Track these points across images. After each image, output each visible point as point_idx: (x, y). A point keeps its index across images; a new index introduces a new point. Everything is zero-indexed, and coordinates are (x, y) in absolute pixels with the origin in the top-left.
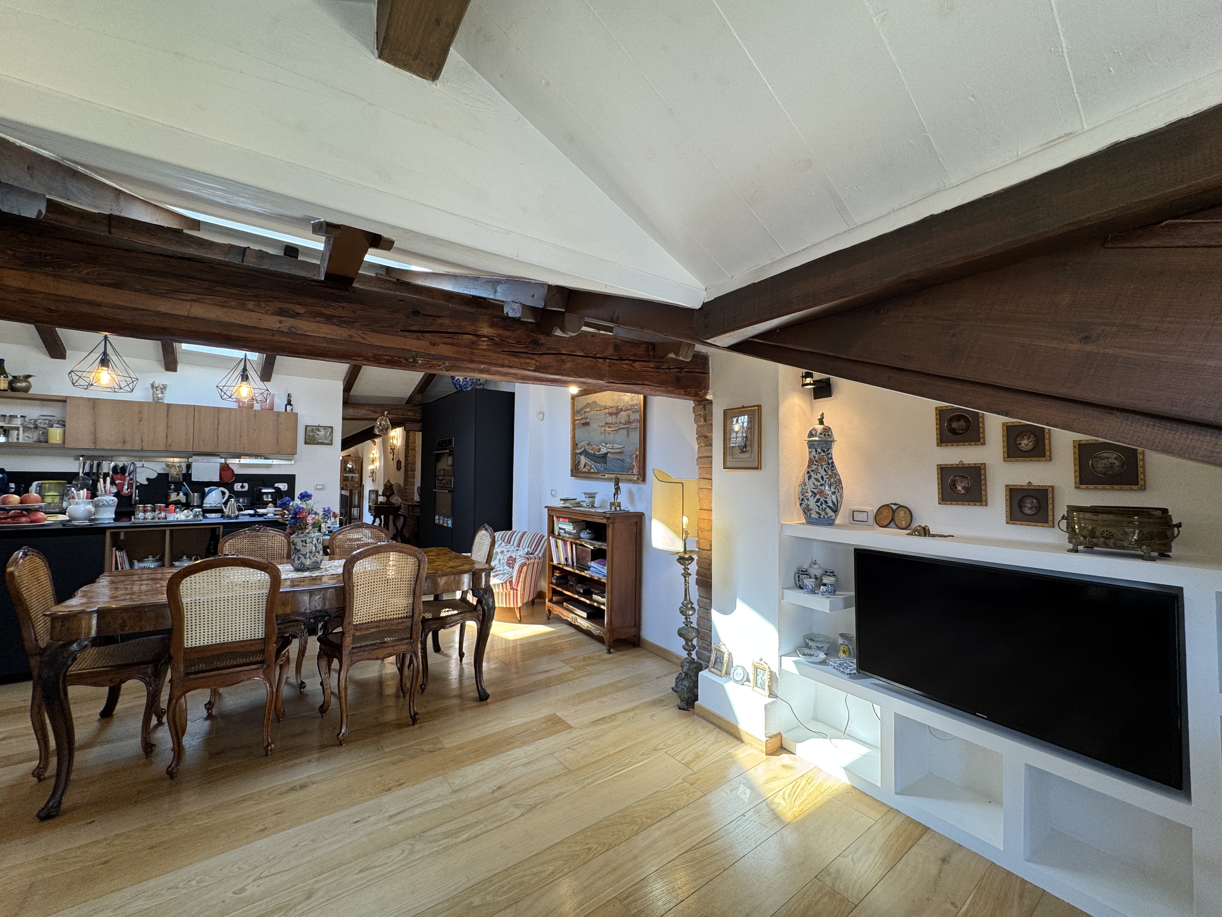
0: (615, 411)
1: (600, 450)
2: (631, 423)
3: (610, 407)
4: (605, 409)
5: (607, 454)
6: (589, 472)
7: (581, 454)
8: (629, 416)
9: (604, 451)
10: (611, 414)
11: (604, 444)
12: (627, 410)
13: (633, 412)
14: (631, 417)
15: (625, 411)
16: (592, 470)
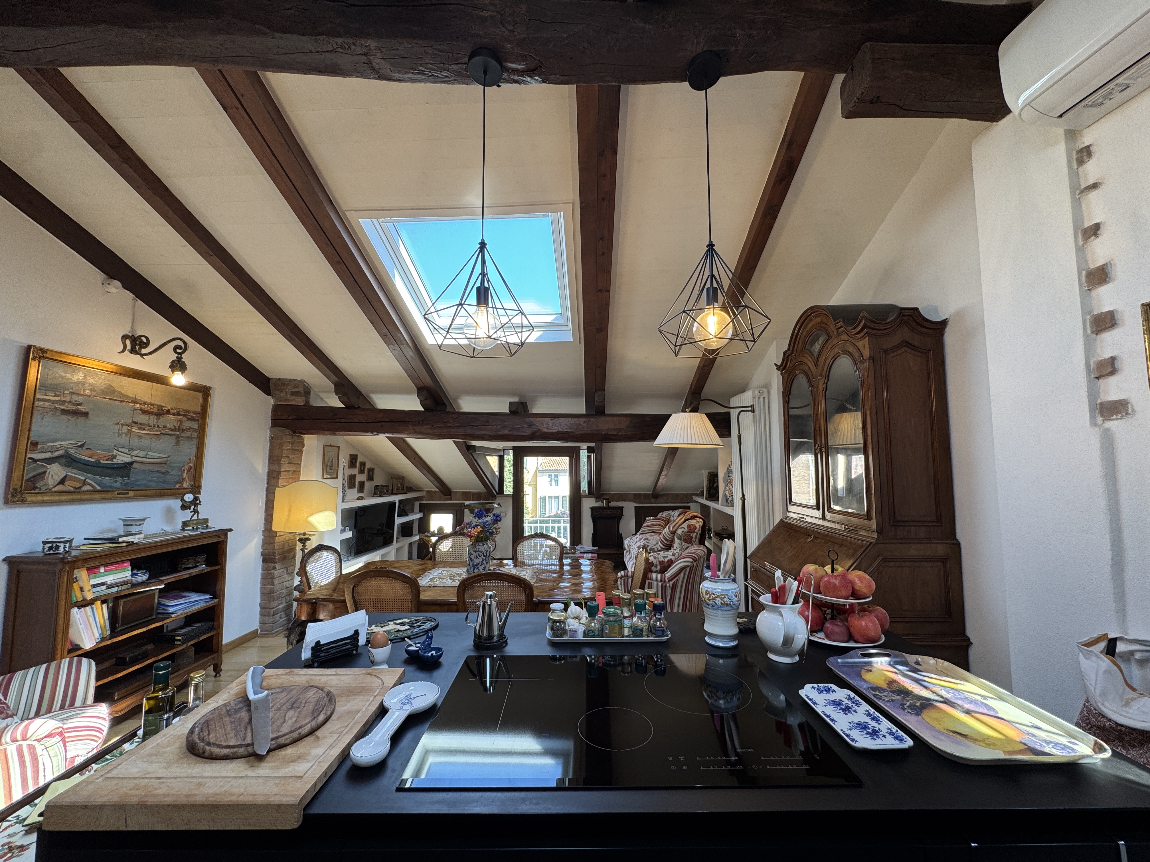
0: (155, 410)
1: (114, 457)
2: (183, 430)
3: (145, 403)
4: (135, 402)
5: (131, 464)
6: (77, 490)
7: (50, 461)
8: (181, 422)
9: (123, 458)
10: (144, 412)
11: (126, 451)
12: (178, 414)
13: (188, 419)
14: (184, 424)
15: (174, 414)
16: (87, 488)
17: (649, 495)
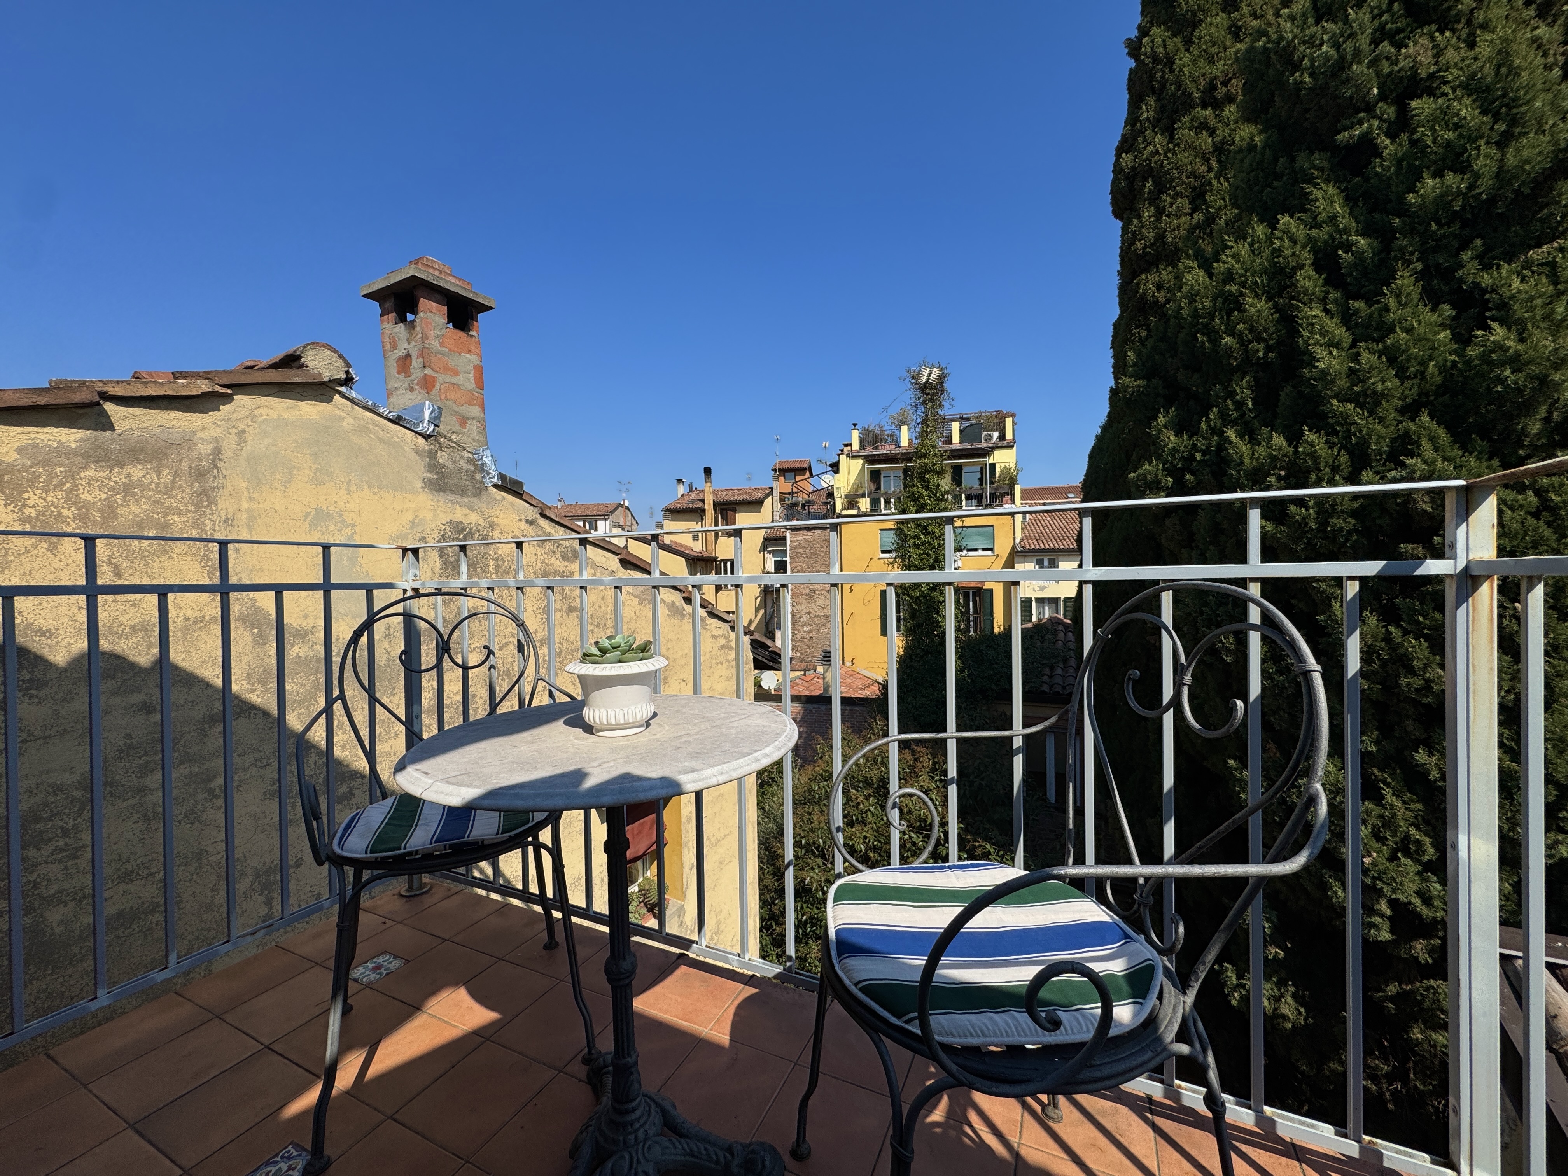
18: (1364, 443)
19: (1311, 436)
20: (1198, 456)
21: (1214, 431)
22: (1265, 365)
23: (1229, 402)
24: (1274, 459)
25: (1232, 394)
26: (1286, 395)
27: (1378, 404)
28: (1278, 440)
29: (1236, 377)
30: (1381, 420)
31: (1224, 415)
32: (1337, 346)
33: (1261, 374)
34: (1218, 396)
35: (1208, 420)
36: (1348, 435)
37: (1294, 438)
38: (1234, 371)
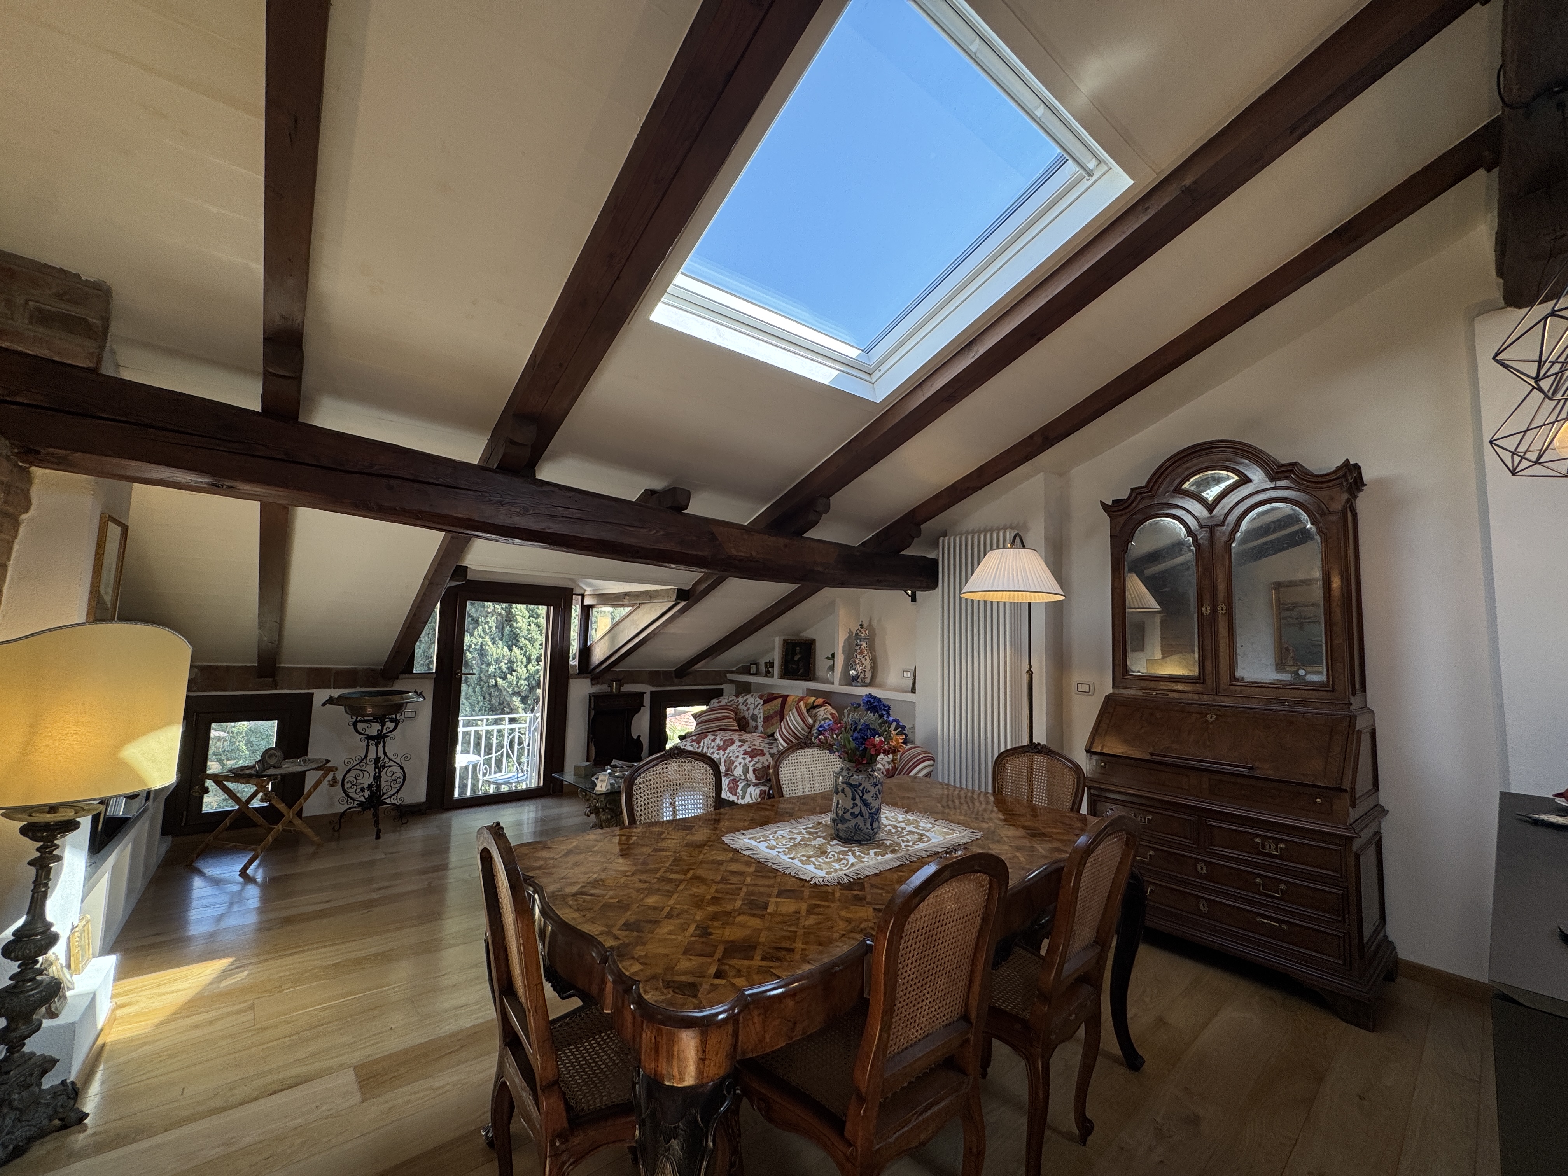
17: (670, 672)
18: (530, 655)
19: (515, 649)
20: (473, 646)
21: (480, 636)
22: (500, 614)
23: (486, 626)
24: (504, 656)
25: (487, 623)
26: (507, 629)
27: (534, 642)
28: (506, 649)
29: (490, 615)
30: (535, 648)
31: (484, 630)
32: (524, 617)
33: (499, 617)
34: (482, 622)
35: (478, 631)
36: (526, 652)
37: (510, 650)
38: (489, 613)
